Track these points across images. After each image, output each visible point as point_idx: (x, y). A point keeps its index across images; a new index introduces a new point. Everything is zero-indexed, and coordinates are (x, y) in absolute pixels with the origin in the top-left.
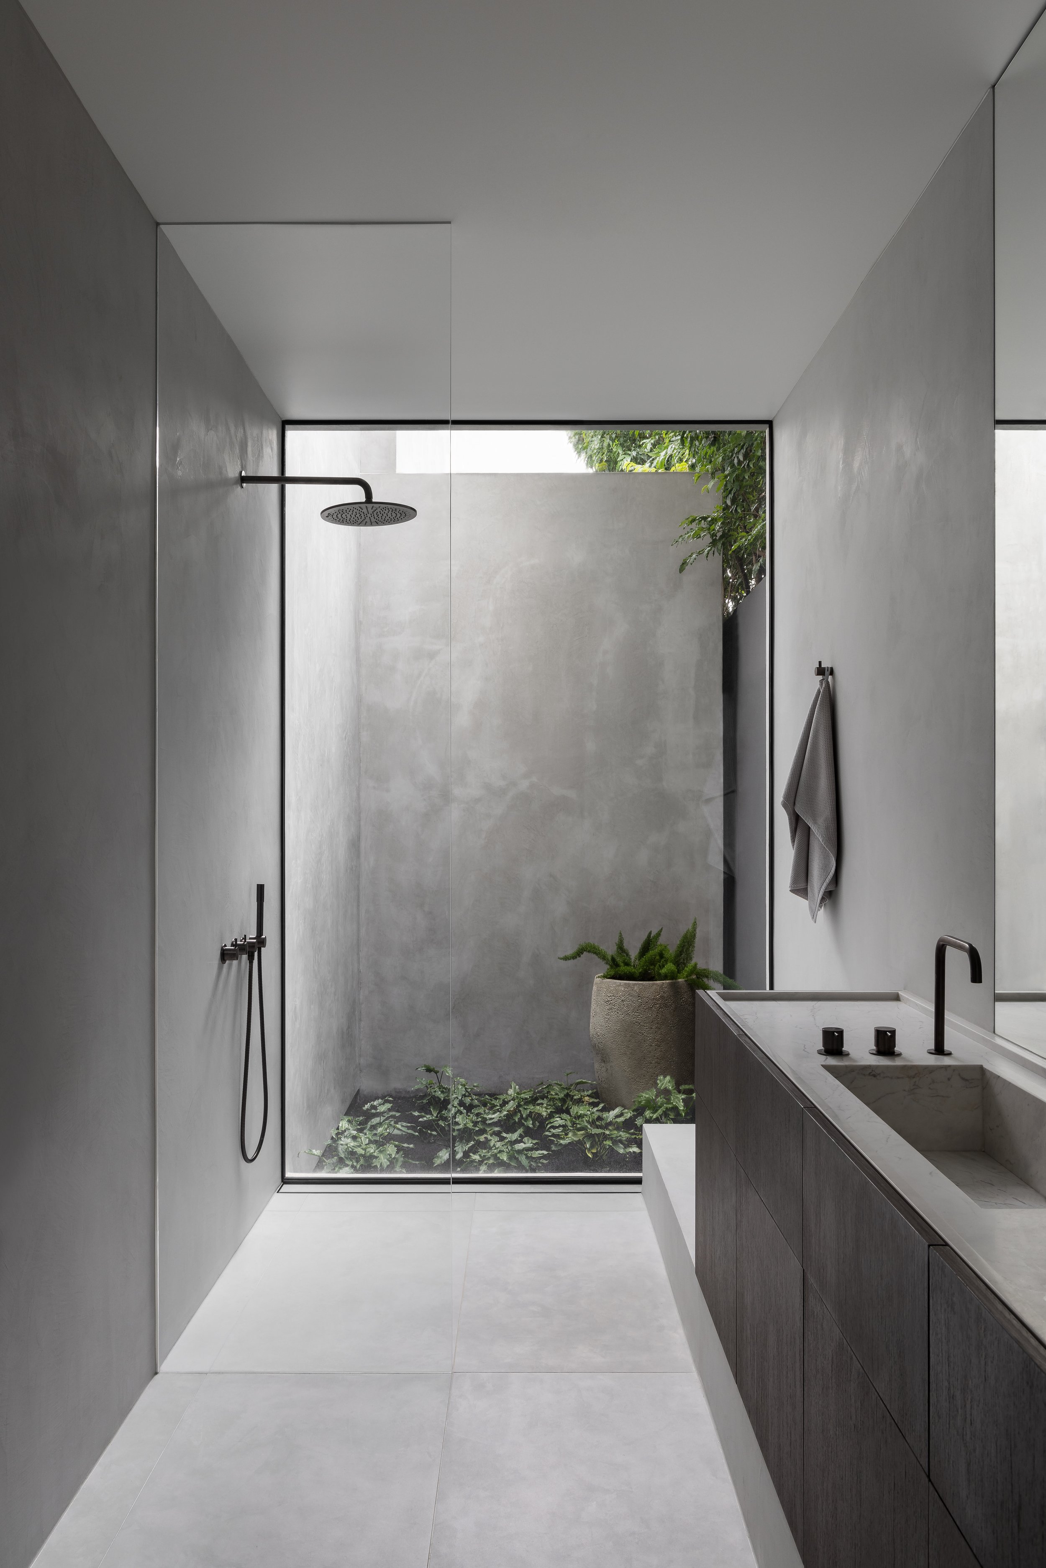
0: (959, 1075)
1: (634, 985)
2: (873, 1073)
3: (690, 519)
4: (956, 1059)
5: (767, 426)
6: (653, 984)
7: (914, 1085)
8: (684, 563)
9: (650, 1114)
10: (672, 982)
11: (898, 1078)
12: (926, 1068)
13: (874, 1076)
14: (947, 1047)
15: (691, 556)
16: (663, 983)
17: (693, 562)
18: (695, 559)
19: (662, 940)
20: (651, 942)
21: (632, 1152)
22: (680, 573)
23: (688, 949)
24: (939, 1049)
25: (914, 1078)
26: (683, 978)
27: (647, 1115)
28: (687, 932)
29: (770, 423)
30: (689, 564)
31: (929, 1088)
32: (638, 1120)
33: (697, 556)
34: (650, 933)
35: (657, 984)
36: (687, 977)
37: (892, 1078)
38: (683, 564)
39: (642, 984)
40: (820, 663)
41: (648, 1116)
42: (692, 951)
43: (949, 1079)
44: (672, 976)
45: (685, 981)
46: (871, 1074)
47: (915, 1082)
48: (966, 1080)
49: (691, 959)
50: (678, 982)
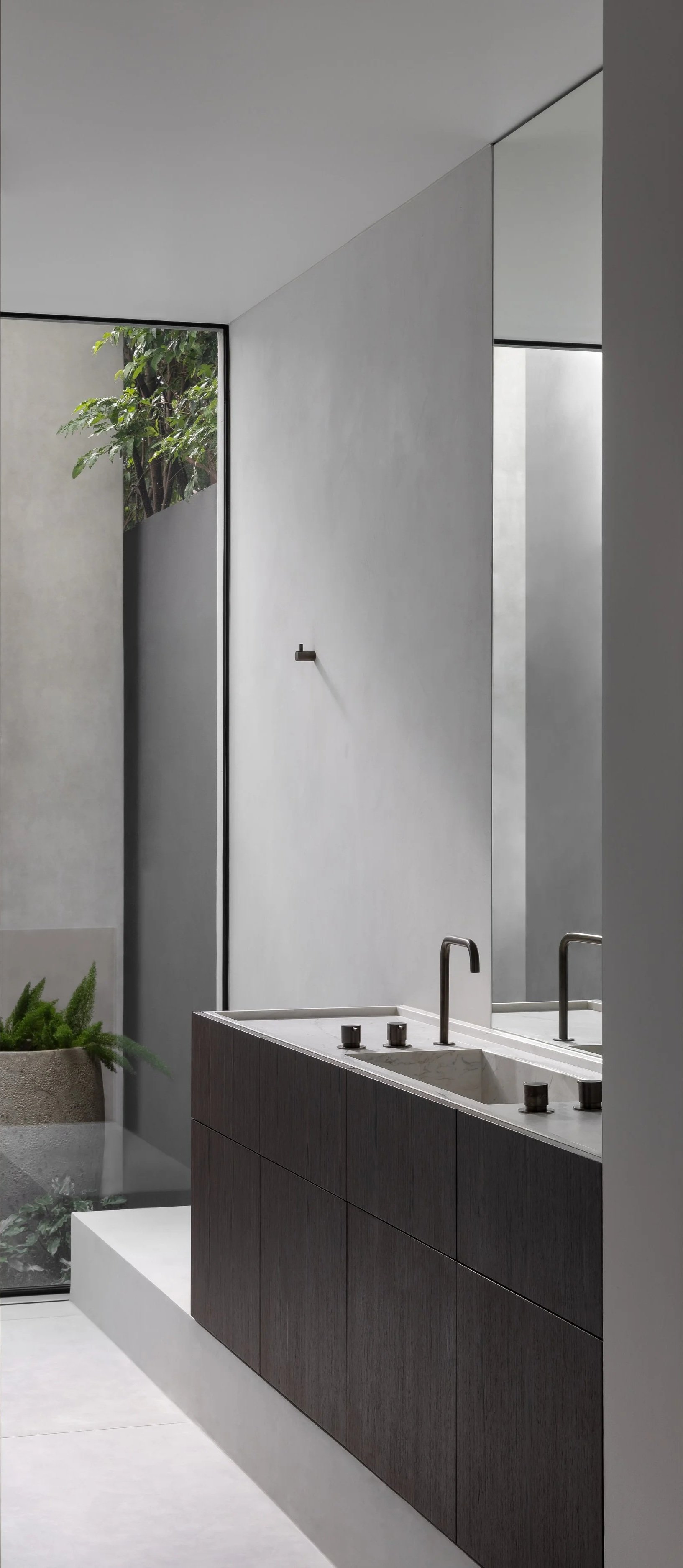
0: (462, 1058)
1: (15, 1056)
2: (389, 1060)
3: (88, 404)
4: (457, 1047)
5: (222, 330)
6: (41, 1055)
7: (425, 1069)
8: (80, 465)
9: (46, 1228)
10: (66, 1051)
11: (411, 1064)
12: (434, 1053)
13: (390, 1063)
14: (450, 1041)
15: (88, 455)
16: (55, 1052)
17: (93, 464)
18: (95, 460)
19: (45, 997)
20: (31, 997)
21: (33, 1270)
22: (74, 477)
23: (84, 1005)
24: (444, 1041)
25: (424, 1063)
26: (81, 1046)
27: (42, 1229)
28: (83, 982)
29: (225, 328)
30: (87, 467)
31: (437, 1072)
32: (29, 1237)
33: (98, 455)
34: (28, 986)
35: (46, 1055)
36: (86, 1043)
37: (405, 1064)
38: (78, 465)
39: (26, 1055)
40: (301, 646)
41: (43, 1232)
42: (90, 1008)
43: (454, 1063)
44: (66, 1043)
45: (84, 1049)
46: (387, 1061)
47: (425, 1067)
48: (468, 1063)
49: (89, 1019)
50: (74, 1050)
